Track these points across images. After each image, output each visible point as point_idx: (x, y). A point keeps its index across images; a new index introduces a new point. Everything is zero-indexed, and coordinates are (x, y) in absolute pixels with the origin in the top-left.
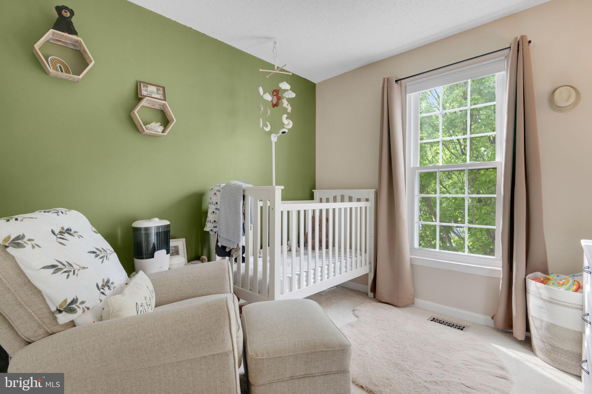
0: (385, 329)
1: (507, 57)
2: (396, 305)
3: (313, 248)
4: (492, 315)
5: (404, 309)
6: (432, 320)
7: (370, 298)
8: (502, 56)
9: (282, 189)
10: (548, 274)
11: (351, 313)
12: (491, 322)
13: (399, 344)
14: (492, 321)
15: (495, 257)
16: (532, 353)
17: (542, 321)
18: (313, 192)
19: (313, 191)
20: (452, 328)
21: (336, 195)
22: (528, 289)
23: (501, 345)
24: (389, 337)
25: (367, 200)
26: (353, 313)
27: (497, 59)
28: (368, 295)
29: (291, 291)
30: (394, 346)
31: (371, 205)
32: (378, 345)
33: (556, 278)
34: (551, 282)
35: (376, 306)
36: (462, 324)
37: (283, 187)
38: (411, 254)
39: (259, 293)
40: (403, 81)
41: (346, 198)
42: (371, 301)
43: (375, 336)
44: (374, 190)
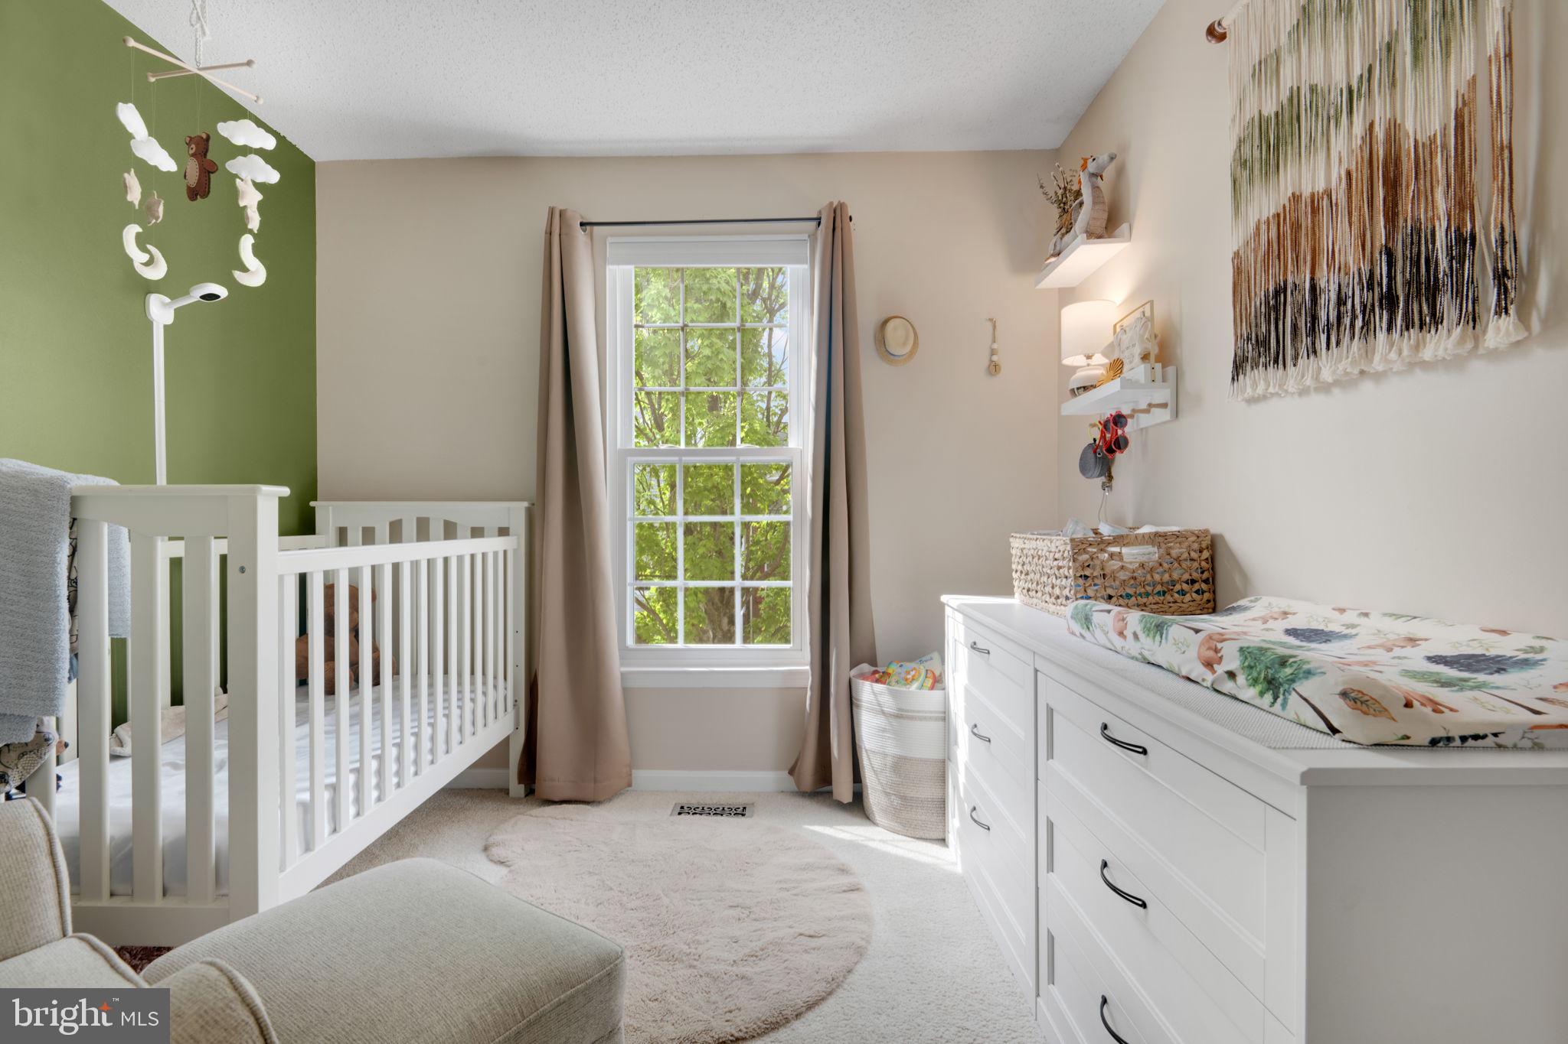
0: (591, 870)
1: (813, 237)
2: (592, 800)
3: (330, 689)
4: (790, 766)
5: (611, 803)
6: (680, 814)
7: (516, 801)
8: (800, 232)
9: (280, 498)
10: (876, 666)
11: (481, 857)
12: (790, 783)
13: (639, 898)
14: (791, 778)
15: (791, 645)
16: (868, 821)
17: (885, 755)
18: (314, 508)
19: (312, 504)
20: (724, 818)
21: (400, 518)
22: (857, 700)
23: (820, 824)
24: (611, 889)
25: (503, 532)
26: (488, 856)
27: (792, 237)
28: (508, 794)
29: (308, 847)
30: (630, 905)
31: (514, 544)
32: (593, 921)
33: (900, 670)
34: (893, 679)
35: (543, 817)
36: (739, 801)
37: (285, 491)
38: (622, 665)
39: (164, 894)
40: (596, 228)
41: (436, 528)
42: (521, 806)
43: (575, 899)
44: (525, 504)
